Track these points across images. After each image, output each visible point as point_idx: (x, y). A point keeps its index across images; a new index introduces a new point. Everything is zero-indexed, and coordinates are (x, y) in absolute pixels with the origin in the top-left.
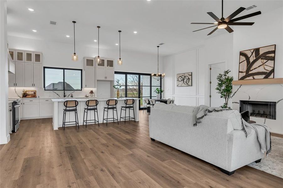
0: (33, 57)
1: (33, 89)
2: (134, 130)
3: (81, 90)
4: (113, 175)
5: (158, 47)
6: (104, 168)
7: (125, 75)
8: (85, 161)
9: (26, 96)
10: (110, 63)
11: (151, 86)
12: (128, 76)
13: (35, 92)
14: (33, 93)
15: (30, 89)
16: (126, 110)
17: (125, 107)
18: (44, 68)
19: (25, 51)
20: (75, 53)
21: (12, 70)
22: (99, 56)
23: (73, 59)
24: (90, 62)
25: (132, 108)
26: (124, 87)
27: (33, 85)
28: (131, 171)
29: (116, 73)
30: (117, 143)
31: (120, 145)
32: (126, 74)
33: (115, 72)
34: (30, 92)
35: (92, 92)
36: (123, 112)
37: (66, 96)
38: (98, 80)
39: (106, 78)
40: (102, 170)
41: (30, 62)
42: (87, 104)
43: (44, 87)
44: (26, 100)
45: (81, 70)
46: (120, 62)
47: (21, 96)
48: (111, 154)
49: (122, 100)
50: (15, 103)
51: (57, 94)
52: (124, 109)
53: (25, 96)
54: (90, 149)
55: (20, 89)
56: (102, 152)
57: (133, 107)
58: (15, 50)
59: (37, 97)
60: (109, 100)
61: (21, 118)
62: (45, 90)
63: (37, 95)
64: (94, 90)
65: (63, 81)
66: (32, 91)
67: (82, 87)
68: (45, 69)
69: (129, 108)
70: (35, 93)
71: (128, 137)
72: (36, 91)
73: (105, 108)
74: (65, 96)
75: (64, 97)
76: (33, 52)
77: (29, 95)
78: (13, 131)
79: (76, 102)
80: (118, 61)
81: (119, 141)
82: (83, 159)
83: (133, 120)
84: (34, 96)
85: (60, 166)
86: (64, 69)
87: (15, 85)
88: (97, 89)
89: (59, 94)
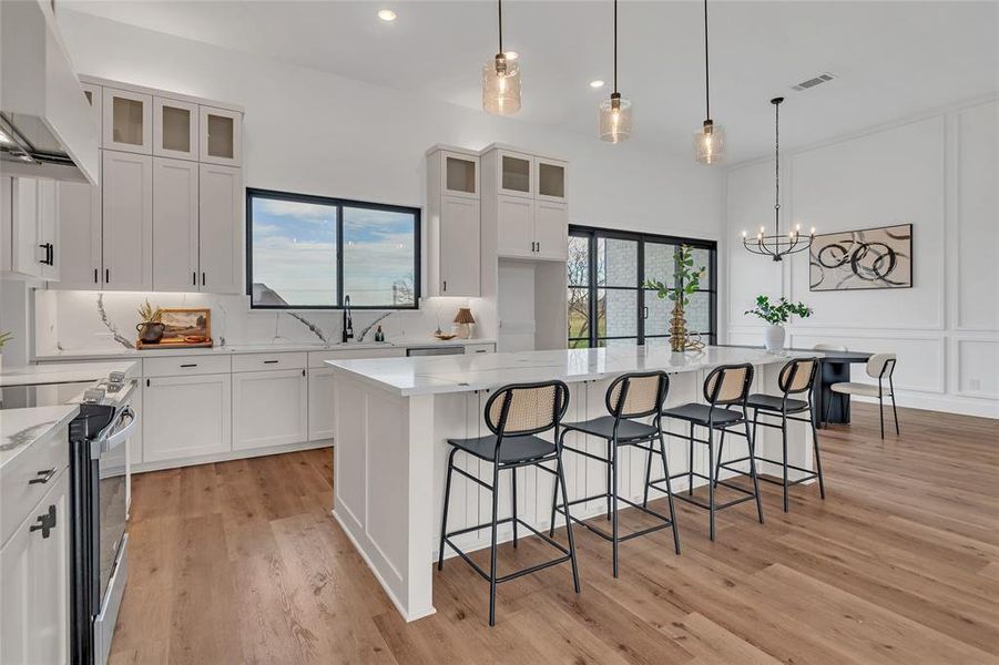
0: (199, 133)
1: (193, 298)
3: (416, 307)
5: (779, 102)
9: (156, 342)
13: (204, 315)
14: (192, 321)
15: (178, 300)
18: (251, 193)
19: (154, 94)
24: (462, 173)
27: (199, 280)
29: (572, 230)
33: (569, 225)
34: (180, 317)
35: (465, 317)
37: (351, 336)
38: (503, 261)
39: (535, 247)
41: (183, 154)
43: (250, 291)
44: (163, 362)
45: (417, 212)
47: (134, 338)
51: (312, 329)
53: (152, 337)
55: (129, 302)
58: (104, 85)
59: (217, 342)
61: (132, 466)
62: (253, 307)
63: (215, 333)
64: (474, 304)
66: (189, 312)
67: (418, 294)
68: (254, 199)
70: (203, 323)
72: (208, 311)
74: (346, 337)
75: (345, 340)
76: (200, 104)
77: (174, 332)
84: (200, 337)
86: (339, 203)
87: (102, 277)
88: (499, 302)
89: (317, 326)
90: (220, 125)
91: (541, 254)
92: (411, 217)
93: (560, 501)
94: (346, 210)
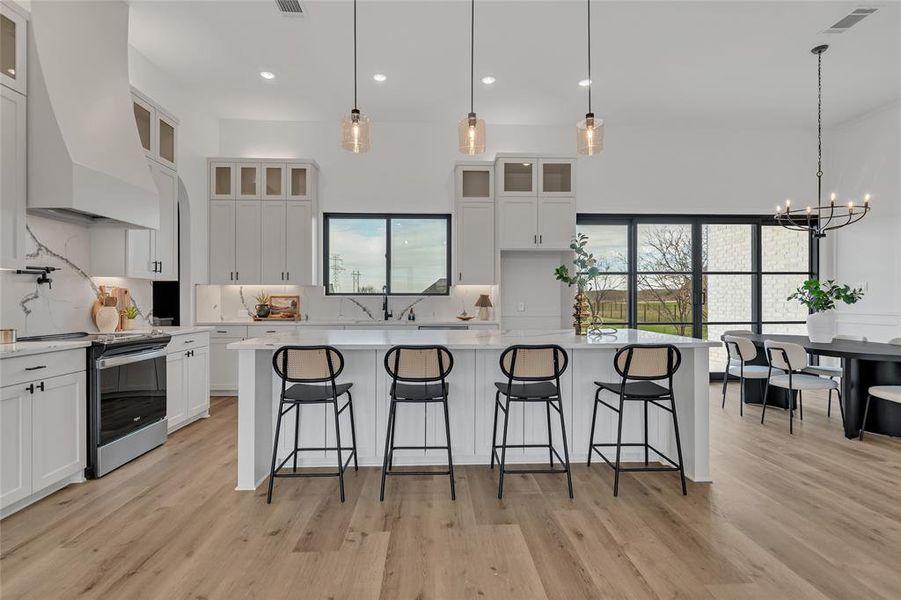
1: (288, 289)
3: (448, 294)
7: (626, 227)
9: (266, 316)
10: (559, 177)
11: (757, 273)
12: (643, 230)
13: (296, 300)
14: (288, 303)
15: (280, 290)
16: (620, 412)
17: (615, 390)
18: (327, 216)
19: (261, 161)
27: (285, 277)
29: (583, 219)
32: (631, 220)
33: (578, 215)
34: (282, 300)
35: (484, 301)
37: (391, 316)
38: (504, 253)
39: (538, 239)
41: (278, 197)
42: (392, 367)
43: (327, 284)
45: (448, 217)
46: (590, 134)
47: (254, 314)
49: (604, 349)
50: (97, 350)
51: (365, 310)
53: (262, 313)
55: (254, 291)
57: (669, 393)
58: (237, 161)
59: (303, 317)
60: (515, 349)
62: (327, 294)
63: (303, 310)
64: (492, 290)
66: (287, 298)
67: (449, 283)
68: (331, 220)
69: (646, 397)
70: (294, 304)
72: (298, 297)
74: (387, 316)
75: (386, 319)
76: (288, 162)
77: (276, 310)
78: (91, 474)
86: (388, 217)
87: (235, 277)
88: (502, 288)
89: (369, 308)
90: (298, 174)
91: (544, 247)
92: (444, 222)
94: (392, 220)
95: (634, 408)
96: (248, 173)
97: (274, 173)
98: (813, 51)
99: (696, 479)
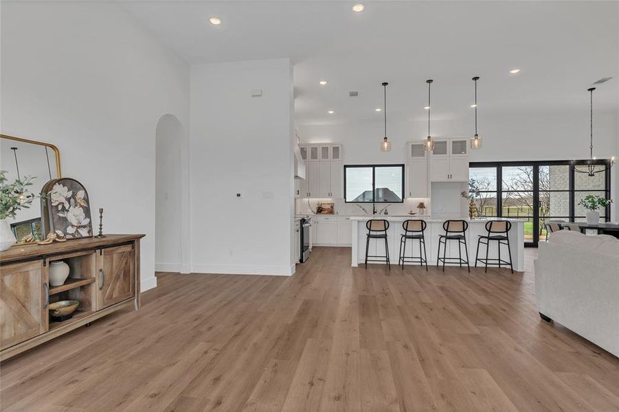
0: (331, 151)
1: (329, 200)
2: (501, 289)
3: (403, 202)
4: (422, 361)
5: (591, 90)
6: (411, 345)
7: (496, 168)
8: (383, 324)
9: (320, 212)
10: (460, 147)
11: (572, 191)
12: (505, 169)
14: (329, 207)
15: (326, 201)
16: (488, 244)
17: (486, 237)
18: (345, 167)
19: (320, 144)
20: (386, 138)
21: (302, 173)
22: (429, 137)
23: (382, 148)
24: (418, 150)
25: (506, 242)
26: (494, 195)
27: (330, 195)
28: (463, 367)
29: (472, 165)
30: (452, 307)
31: (457, 312)
32: (499, 165)
33: (470, 163)
34: (326, 205)
35: (421, 206)
36: (483, 247)
37: (376, 212)
38: (433, 183)
39: (450, 176)
40: (406, 347)
41: (327, 160)
42: (405, 227)
43: (345, 198)
44: (321, 217)
45: (403, 166)
46: (476, 142)
47: (316, 211)
48: (433, 324)
49: (482, 222)
50: (303, 221)
51: (363, 209)
52: (485, 241)
54: (398, 307)
55: (315, 201)
56: (417, 317)
57: (507, 238)
58: (309, 145)
59: (336, 213)
60: (449, 221)
61: (312, 244)
62: (346, 202)
63: (335, 210)
64: (426, 201)
65: (372, 189)
66: (328, 204)
67: (403, 197)
69: (499, 240)
70: (332, 207)
71: (483, 300)
72: (333, 204)
73: (442, 237)
74: (374, 212)
75: (374, 214)
76: (331, 144)
77: (324, 210)
78: (301, 261)
79: (386, 223)
80: (471, 141)
81: (457, 304)
82: (381, 320)
83: (509, 267)
84: (331, 212)
85: (343, 321)
86: (373, 166)
87: (309, 195)
88: (432, 199)
89: (366, 209)
90: (336, 149)
91: (453, 180)
92: (401, 168)
93: (402, 256)
94: (376, 168)
95: (493, 244)
96: (314, 150)
97: (325, 149)
98: (589, 90)
99: (518, 271)
